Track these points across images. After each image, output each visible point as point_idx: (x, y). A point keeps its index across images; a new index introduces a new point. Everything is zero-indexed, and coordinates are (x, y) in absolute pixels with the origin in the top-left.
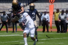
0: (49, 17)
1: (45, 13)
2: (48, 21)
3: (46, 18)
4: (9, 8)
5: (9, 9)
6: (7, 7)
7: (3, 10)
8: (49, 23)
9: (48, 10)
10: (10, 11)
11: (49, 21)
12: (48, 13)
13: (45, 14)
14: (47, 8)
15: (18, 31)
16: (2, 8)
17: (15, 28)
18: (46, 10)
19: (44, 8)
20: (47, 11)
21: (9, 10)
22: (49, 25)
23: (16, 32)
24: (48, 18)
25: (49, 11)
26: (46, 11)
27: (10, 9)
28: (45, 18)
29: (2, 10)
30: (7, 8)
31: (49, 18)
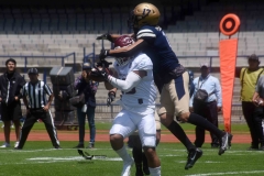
0: (219, 88)
1: (205, 72)
2: (215, 102)
3: (209, 92)
4: (63, 53)
5: (63, 58)
6: (57, 47)
7: (41, 60)
8: (218, 111)
9: (214, 60)
10: (67, 65)
11: (219, 105)
12: (216, 70)
13: (204, 77)
14: (210, 53)
15: (100, 143)
16: (36, 53)
17: (87, 132)
18: (208, 60)
19: (198, 51)
20: (213, 65)
21: (66, 62)
22: (220, 118)
23: (93, 145)
24: (215, 92)
25: (218, 65)
26: (207, 64)
27: (67, 56)
28: (204, 92)
29: (36, 60)
30: (58, 54)
31: (219, 93)
